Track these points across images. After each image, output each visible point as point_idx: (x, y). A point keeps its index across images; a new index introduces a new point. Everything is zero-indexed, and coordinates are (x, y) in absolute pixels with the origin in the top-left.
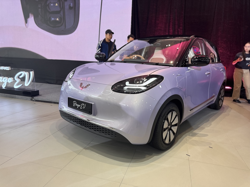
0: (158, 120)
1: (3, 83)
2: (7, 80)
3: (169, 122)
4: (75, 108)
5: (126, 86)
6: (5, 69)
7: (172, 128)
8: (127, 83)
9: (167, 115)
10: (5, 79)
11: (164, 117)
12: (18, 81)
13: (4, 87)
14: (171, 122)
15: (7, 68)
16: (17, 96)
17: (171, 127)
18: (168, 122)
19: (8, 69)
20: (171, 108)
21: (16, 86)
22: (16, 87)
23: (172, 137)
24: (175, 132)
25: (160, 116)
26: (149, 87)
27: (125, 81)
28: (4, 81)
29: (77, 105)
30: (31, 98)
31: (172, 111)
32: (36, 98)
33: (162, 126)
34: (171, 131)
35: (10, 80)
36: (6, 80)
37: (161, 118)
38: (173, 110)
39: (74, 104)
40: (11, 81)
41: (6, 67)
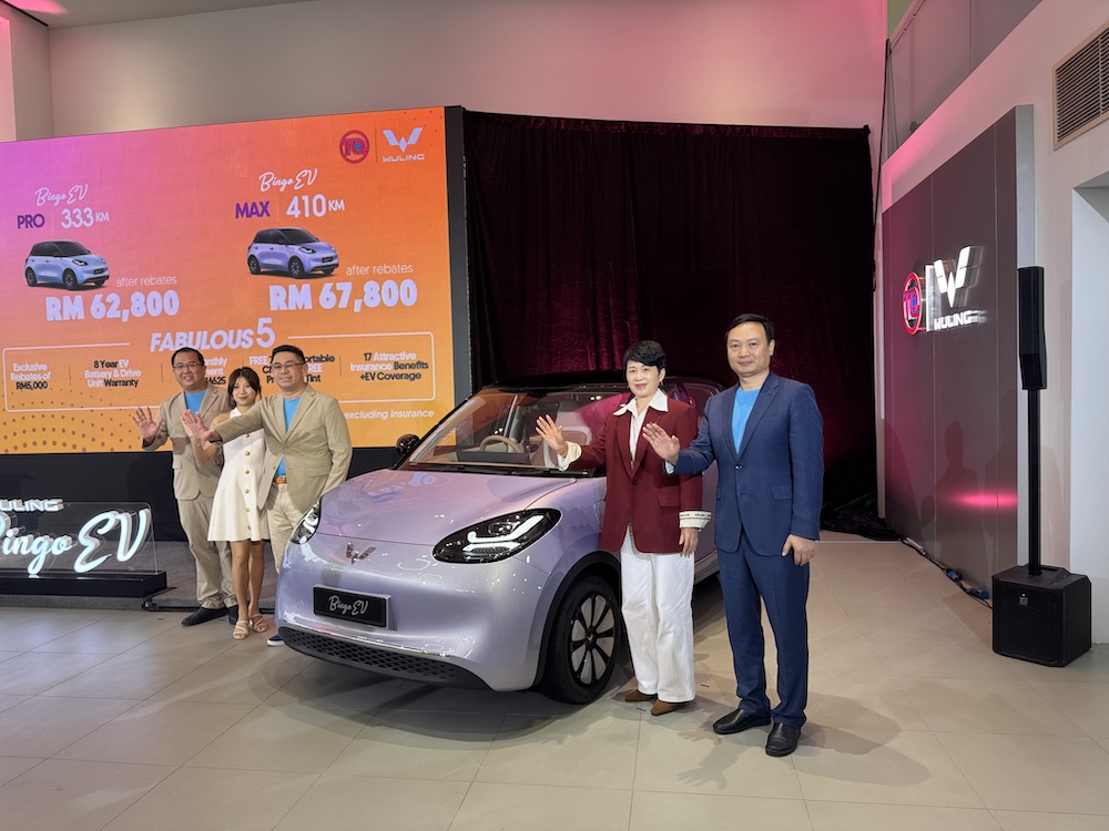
0: (556, 621)
1: (31, 557)
2: (49, 547)
3: (588, 626)
4: (337, 615)
5: (469, 543)
6: (41, 509)
7: (599, 642)
8: (472, 536)
9: (580, 605)
10: (41, 543)
11: (571, 613)
12: (91, 545)
13: (33, 571)
14: (594, 624)
15: (52, 505)
16: (87, 598)
17: (594, 640)
18: (584, 625)
19: (56, 509)
20: (589, 587)
21: (82, 563)
22: (81, 567)
23: (601, 667)
24: (609, 654)
25: (561, 608)
26: (525, 541)
27: (465, 531)
28: (35, 552)
29: (341, 606)
30: (141, 600)
31: (592, 595)
32: (160, 598)
33: (567, 636)
34: (594, 651)
35: (61, 545)
36: (46, 544)
37: (564, 614)
38: (597, 593)
39: (332, 604)
40: (63, 549)
41: (47, 502)
